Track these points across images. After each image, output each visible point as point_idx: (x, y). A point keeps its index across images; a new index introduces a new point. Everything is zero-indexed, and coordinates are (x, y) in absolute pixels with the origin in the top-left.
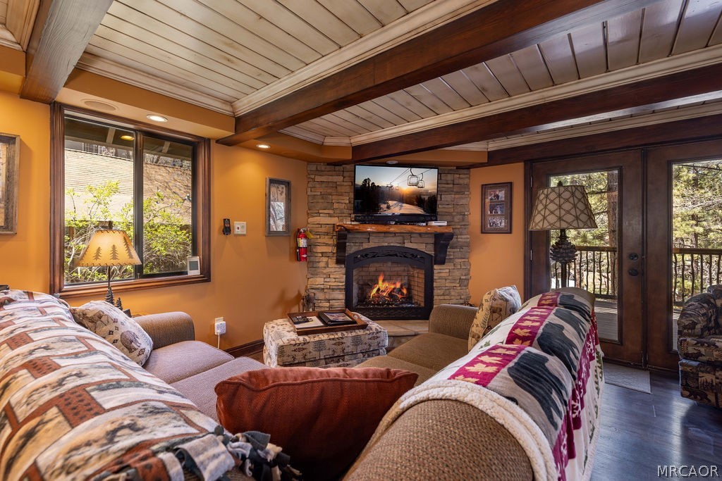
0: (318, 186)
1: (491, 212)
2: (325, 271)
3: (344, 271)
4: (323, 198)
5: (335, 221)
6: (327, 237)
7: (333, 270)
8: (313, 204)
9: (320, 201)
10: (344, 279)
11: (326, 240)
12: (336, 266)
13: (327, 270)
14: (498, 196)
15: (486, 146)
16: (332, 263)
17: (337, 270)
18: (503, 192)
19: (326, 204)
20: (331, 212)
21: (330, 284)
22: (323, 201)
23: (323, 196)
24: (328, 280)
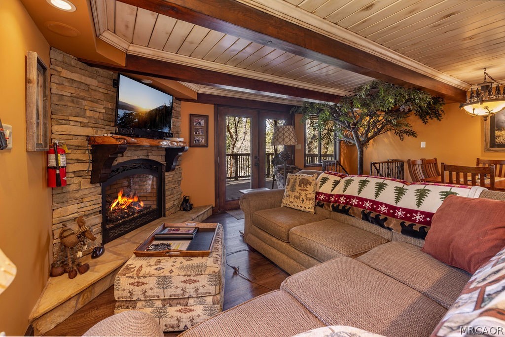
0: (67, 84)
1: (196, 133)
2: (77, 195)
3: (99, 190)
4: (73, 101)
5: (89, 132)
6: (79, 151)
7: (86, 192)
8: (59, 107)
9: (69, 104)
10: (100, 200)
11: (78, 155)
12: (91, 186)
13: (81, 193)
14: (200, 123)
15: (198, 89)
16: (85, 183)
17: (93, 190)
18: (203, 121)
19: (78, 110)
20: (86, 121)
21: (84, 209)
22: (72, 105)
23: (74, 99)
24: (82, 205)
